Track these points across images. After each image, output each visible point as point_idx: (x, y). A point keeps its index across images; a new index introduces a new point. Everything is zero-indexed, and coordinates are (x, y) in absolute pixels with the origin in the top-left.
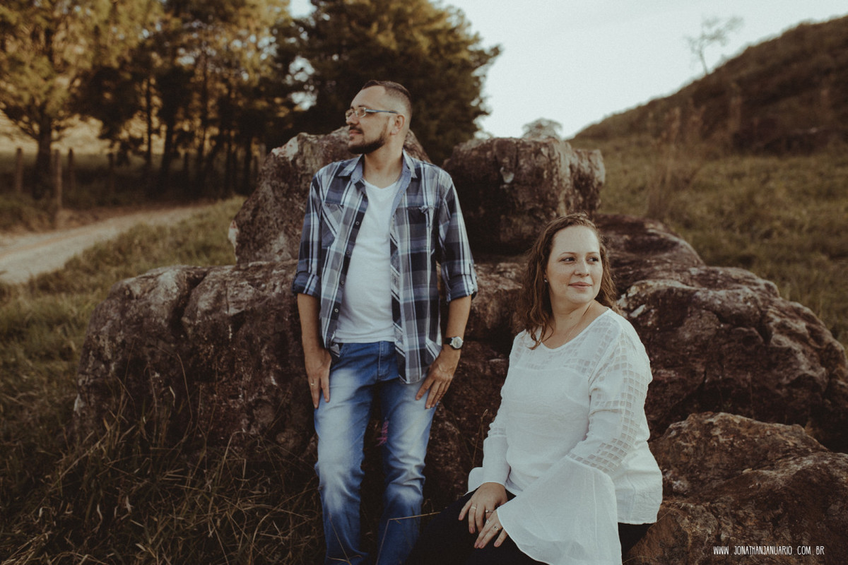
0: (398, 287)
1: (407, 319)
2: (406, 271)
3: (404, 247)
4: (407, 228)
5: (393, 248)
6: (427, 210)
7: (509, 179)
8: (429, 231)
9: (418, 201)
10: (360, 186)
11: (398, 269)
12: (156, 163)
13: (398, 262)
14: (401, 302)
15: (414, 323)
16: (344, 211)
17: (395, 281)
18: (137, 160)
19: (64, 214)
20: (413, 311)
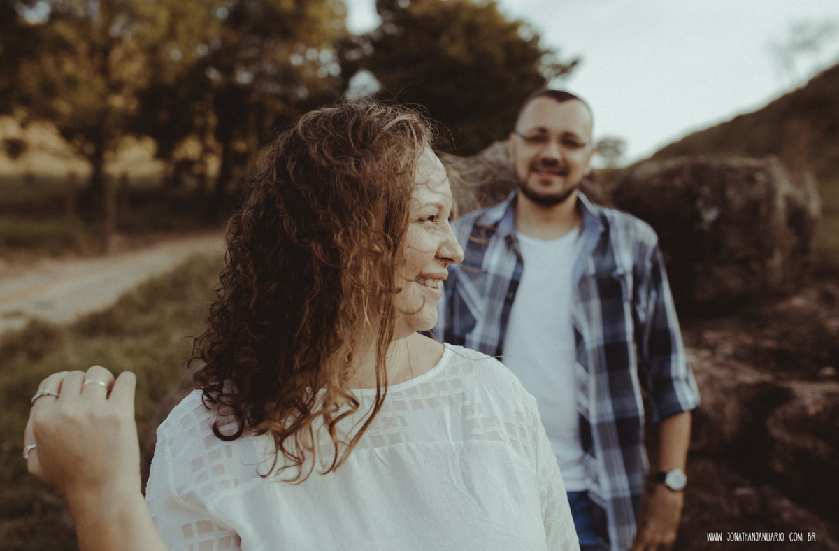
0: (587, 396)
1: (605, 446)
2: (599, 371)
3: (593, 336)
4: (595, 305)
5: (578, 337)
6: (623, 277)
7: (710, 215)
8: (627, 308)
9: (607, 263)
10: (511, 242)
11: (587, 369)
12: (211, 185)
13: (586, 358)
14: (593, 420)
15: (616, 454)
16: (490, 280)
17: (583, 388)
18: (190, 182)
19: (115, 240)
20: (613, 434)
